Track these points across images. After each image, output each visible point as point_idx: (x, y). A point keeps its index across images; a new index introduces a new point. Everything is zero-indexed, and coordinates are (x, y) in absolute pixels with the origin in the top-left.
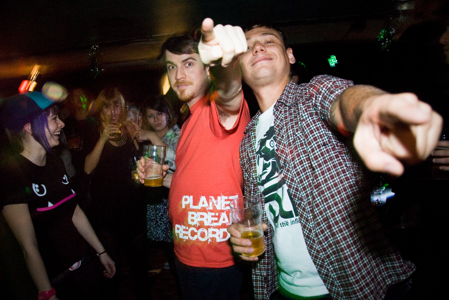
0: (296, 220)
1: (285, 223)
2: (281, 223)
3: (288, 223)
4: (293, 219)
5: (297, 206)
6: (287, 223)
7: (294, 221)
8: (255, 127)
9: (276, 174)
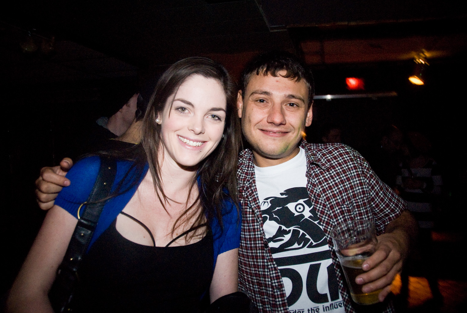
0: (330, 306)
1: (315, 309)
2: (310, 309)
3: (319, 309)
4: (326, 304)
5: (338, 279)
6: (317, 310)
7: (328, 307)
8: (254, 178)
9: (296, 245)
